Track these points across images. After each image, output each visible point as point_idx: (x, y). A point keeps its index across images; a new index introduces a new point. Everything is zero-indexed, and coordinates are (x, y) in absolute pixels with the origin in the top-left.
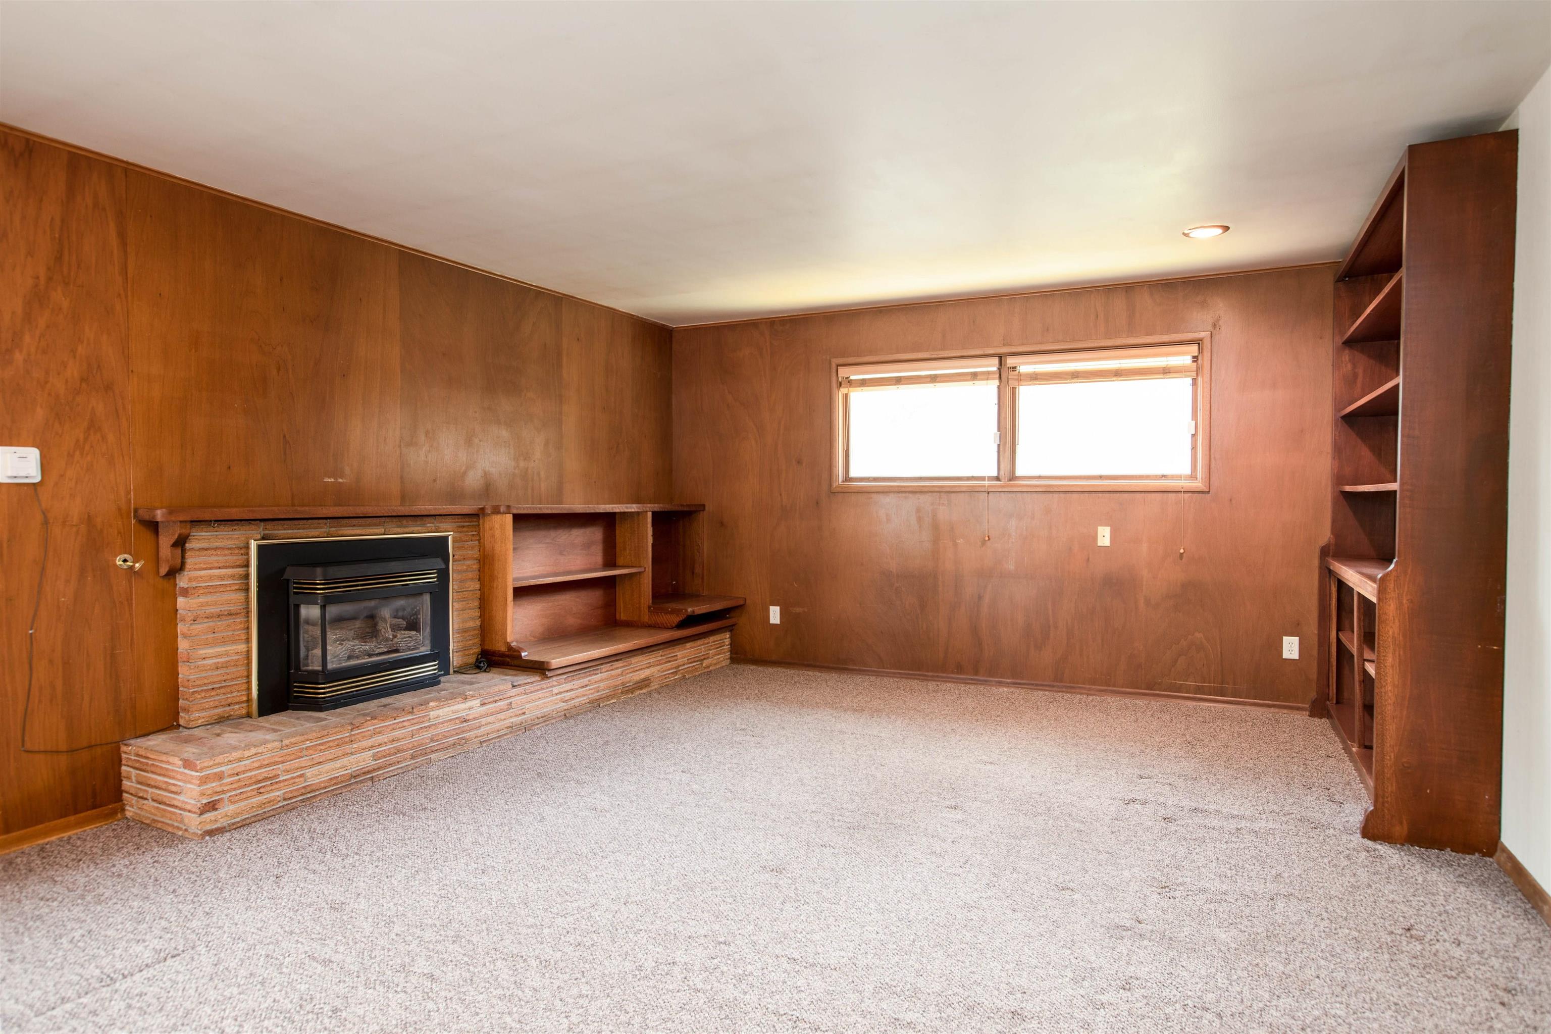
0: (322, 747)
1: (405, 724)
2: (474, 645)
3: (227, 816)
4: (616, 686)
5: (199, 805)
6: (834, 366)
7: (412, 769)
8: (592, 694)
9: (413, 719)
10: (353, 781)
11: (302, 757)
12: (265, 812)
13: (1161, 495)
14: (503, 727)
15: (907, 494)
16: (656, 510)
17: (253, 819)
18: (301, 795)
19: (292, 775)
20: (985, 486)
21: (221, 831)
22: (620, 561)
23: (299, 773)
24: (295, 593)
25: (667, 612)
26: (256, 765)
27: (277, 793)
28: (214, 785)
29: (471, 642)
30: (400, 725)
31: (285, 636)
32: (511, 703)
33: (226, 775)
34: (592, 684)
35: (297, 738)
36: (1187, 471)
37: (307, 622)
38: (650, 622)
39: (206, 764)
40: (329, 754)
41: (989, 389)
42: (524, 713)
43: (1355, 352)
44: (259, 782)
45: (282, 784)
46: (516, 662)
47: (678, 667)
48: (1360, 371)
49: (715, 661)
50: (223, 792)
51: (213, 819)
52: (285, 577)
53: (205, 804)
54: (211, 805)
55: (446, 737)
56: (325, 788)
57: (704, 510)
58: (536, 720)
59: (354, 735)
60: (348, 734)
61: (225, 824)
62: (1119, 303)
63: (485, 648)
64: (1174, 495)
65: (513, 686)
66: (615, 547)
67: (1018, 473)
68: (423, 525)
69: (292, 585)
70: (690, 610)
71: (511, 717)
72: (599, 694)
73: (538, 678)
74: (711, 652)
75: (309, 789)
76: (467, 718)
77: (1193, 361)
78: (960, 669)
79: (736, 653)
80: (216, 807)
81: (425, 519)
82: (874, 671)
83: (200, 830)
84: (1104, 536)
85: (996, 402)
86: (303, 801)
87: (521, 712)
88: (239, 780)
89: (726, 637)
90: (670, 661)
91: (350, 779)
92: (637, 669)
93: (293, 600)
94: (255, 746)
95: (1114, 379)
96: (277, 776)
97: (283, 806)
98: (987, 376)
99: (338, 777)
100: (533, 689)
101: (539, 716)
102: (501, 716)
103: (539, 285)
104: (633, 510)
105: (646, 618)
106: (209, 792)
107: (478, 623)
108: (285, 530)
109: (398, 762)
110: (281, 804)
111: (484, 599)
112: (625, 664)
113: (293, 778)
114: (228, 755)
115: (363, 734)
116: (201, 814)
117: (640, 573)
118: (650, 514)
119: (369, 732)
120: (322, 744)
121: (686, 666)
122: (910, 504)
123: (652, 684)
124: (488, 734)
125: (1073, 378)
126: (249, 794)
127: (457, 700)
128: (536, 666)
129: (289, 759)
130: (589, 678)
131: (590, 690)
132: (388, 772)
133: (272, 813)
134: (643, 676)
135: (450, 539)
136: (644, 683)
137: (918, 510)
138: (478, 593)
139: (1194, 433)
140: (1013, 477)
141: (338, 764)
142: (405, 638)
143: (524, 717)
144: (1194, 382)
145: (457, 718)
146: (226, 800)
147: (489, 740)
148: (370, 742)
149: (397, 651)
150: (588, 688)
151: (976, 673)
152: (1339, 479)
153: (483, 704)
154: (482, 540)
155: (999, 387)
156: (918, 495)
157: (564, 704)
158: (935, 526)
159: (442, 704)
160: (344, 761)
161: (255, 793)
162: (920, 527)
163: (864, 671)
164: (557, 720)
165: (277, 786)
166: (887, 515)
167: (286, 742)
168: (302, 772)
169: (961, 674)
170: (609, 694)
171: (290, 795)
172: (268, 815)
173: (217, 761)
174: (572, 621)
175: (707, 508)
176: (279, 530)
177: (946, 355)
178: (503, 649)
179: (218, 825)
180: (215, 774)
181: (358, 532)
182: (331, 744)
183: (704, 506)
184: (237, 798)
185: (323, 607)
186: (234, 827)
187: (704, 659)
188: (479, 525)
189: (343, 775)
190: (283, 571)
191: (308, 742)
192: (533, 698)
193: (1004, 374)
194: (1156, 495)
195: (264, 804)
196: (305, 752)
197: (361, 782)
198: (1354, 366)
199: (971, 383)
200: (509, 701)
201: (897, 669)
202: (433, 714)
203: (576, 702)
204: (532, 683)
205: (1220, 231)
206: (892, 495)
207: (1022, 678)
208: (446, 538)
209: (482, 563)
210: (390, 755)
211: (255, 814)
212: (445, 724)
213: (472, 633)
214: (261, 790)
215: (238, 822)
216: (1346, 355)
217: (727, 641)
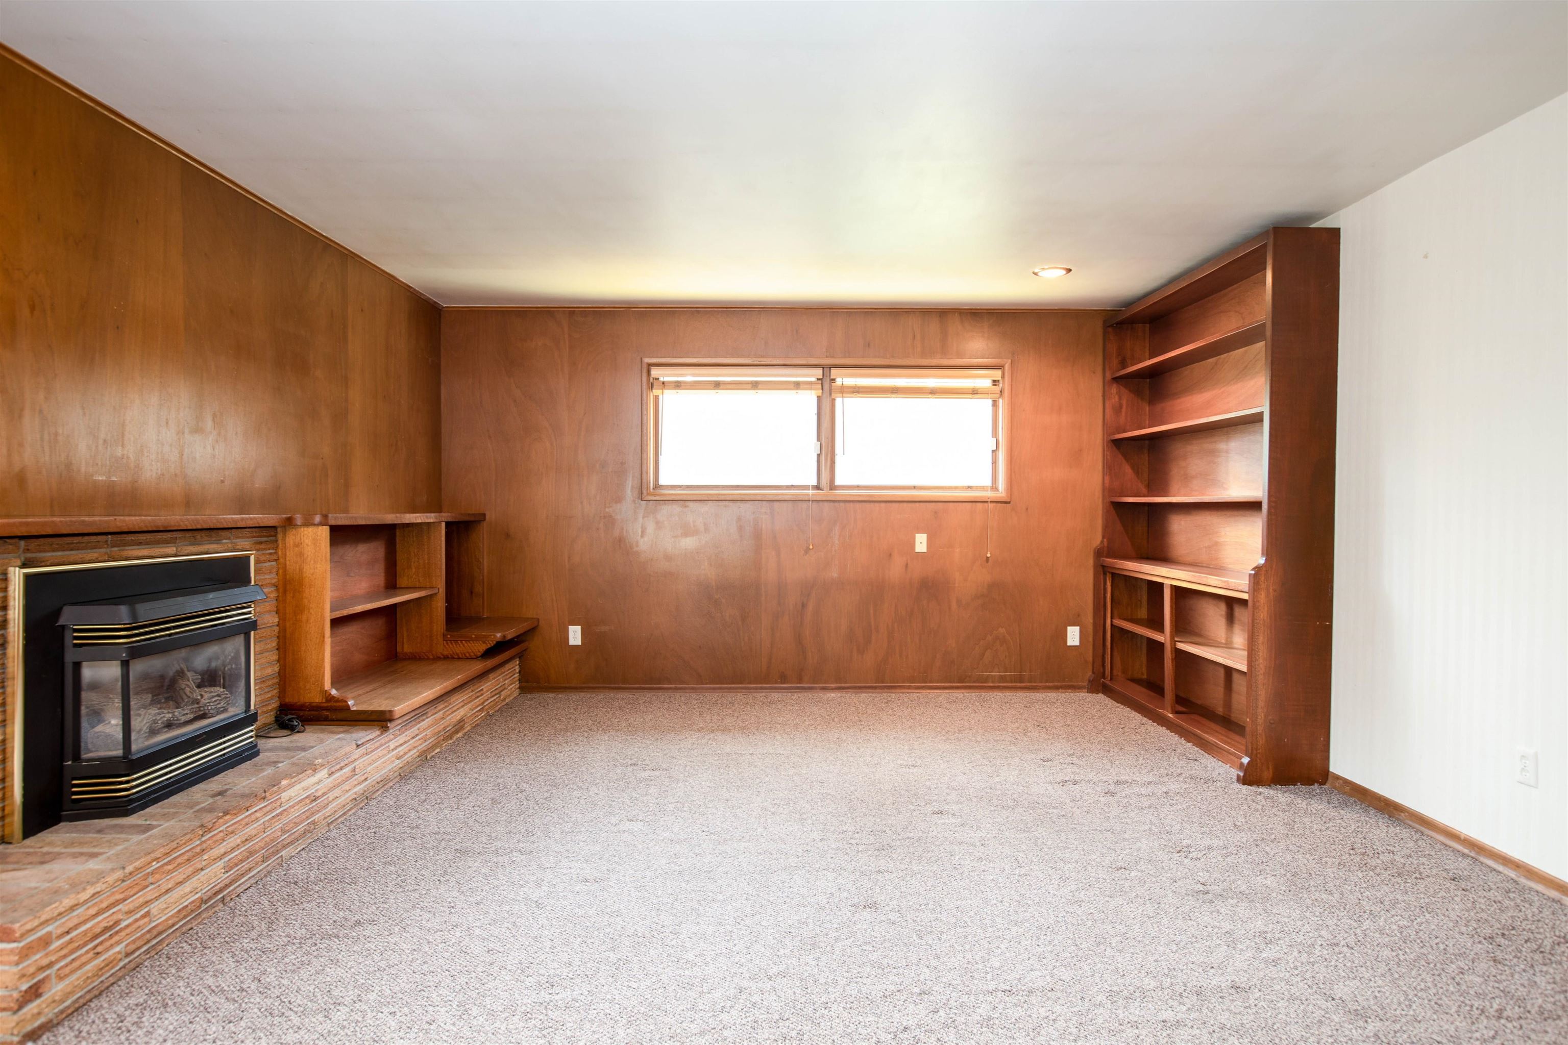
0: (170, 867)
1: (258, 814)
2: (272, 698)
3: (54, 1001)
4: (439, 732)
5: (16, 995)
6: (645, 366)
7: (265, 876)
8: (420, 744)
9: (265, 806)
10: (204, 907)
11: (147, 886)
12: (102, 982)
13: (970, 504)
14: (348, 801)
15: (727, 503)
16: (450, 520)
17: (88, 997)
18: (145, 944)
19: (135, 917)
20: (808, 495)
21: (48, 1027)
22: (402, 581)
23: (142, 912)
24: (76, 645)
25: (471, 640)
26: (93, 911)
27: (117, 949)
28: (38, 956)
29: (269, 695)
30: (253, 817)
31: (59, 710)
32: (354, 770)
33: (54, 936)
34: (421, 732)
35: (142, 860)
36: (988, 482)
37: (95, 686)
38: (445, 653)
39: (28, 927)
40: (179, 876)
41: (808, 400)
42: (366, 779)
43: (1121, 387)
44: (96, 937)
45: (123, 934)
46: (340, 715)
47: (483, 703)
48: (1124, 402)
49: (509, 693)
50: (50, 965)
51: (35, 1011)
52: (61, 622)
53: (26, 992)
54: (33, 990)
55: (297, 824)
56: (173, 925)
57: (485, 520)
58: (376, 785)
59: (205, 842)
60: (198, 842)
61: (50, 1016)
62: (934, 326)
63: (287, 700)
64: (981, 504)
65: (358, 746)
66: (395, 565)
67: (838, 482)
68: (218, 541)
69: (68, 635)
70: (499, 635)
71: (355, 786)
72: (427, 743)
73: (378, 733)
74: (506, 682)
75: (155, 932)
76: (317, 795)
77: (994, 385)
78: (783, 678)
79: (527, 682)
80: (40, 991)
81: (221, 533)
82: (693, 688)
83: (17, 1035)
84: (921, 543)
85: (816, 412)
86: (147, 952)
87: (363, 778)
88: (71, 941)
89: (515, 666)
90: (478, 697)
91: (199, 907)
92: (455, 708)
93: (70, 656)
94: (93, 884)
95: (930, 396)
96: (117, 923)
97: (124, 967)
98: (809, 386)
99: (187, 906)
100: (373, 747)
101: (379, 779)
102: (346, 787)
103: (329, 236)
104: (432, 521)
105: (441, 648)
106: (32, 970)
107: (276, 669)
108: (53, 551)
109: (250, 869)
110: (121, 964)
111: (285, 637)
112: (446, 704)
113: (137, 920)
114: (56, 905)
115: (214, 839)
116: (20, 1007)
117: (431, 596)
118: (443, 524)
119: (222, 834)
120: (169, 863)
121: (489, 701)
122: (730, 513)
123: (466, 726)
124: (335, 812)
125: (892, 393)
126: (84, 959)
127: (308, 772)
128: (373, 717)
129: (132, 893)
130: (418, 726)
131: (420, 739)
132: (240, 885)
133: (112, 980)
134: (459, 718)
135: (252, 558)
136: (460, 725)
137: (739, 519)
138: (276, 629)
139: (995, 448)
140: (833, 487)
141: (187, 888)
142: (213, 697)
143: (366, 783)
144: (995, 404)
145: (306, 797)
146: (53, 976)
147: (336, 819)
148: (221, 849)
149: (203, 716)
150: (417, 738)
151: (800, 680)
152: (1108, 491)
153: (331, 774)
154: (281, 560)
155: (819, 397)
156: (739, 504)
157: (399, 761)
158: (757, 535)
159: (293, 780)
160: (194, 882)
161: (91, 955)
162: (741, 536)
163: (685, 689)
164: (394, 781)
165: (116, 938)
166: (705, 524)
167: (130, 869)
168: (146, 910)
169: (784, 683)
170: (434, 743)
171: (133, 947)
172: (107, 985)
173: (43, 918)
174: (359, 658)
175: (487, 517)
176: (45, 551)
177: (768, 363)
178: (317, 701)
179: (42, 1020)
180: (40, 939)
181: (145, 552)
182: (179, 860)
183: (484, 515)
184: (67, 970)
185: (125, 664)
186: (64, 1015)
187: (502, 691)
188: (277, 541)
189: (193, 902)
190: (57, 613)
191: (154, 863)
192: (373, 758)
193: (826, 386)
194: (966, 504)
195: (101, 969)
196: (151, 879)
197: (212, 906)
198: (1120, 398)
199: (794, 392)
200: (353, 766)
201: (717, 684)
202: (284, 796)
203: (407, 758)
204: (373, 739)
205: (1064, 272)
206: (710, 503)
207: (846, 682)
208: (247, 558)
209: (281, 590)
210: (242, 861)
211: (90, 987)
212: (296, 807)
213: (270, 683)
214: (99, 949)
215: (68, 1007)
216: (1114, 389)
217: (517, 669)
